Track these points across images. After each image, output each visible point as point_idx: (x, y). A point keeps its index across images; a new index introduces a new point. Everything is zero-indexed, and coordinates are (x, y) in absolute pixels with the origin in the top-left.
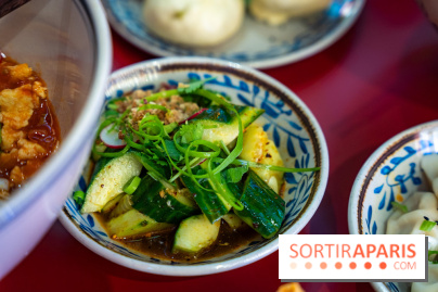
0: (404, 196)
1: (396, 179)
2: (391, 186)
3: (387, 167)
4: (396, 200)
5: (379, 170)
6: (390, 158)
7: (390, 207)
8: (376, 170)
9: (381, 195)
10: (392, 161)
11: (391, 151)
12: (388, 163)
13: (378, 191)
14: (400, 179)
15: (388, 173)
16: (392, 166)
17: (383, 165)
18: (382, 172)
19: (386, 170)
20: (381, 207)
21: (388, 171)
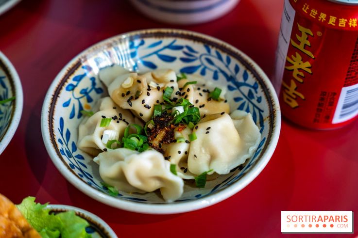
0: (90, 104)
1: (81, 93)
2: (78, 99)
3: (71, 85)
4: (85, 109)
5: (64, 88)
6: (72, 77)
7: (80, 115)
8: (61, 89)
9: (70, 108)
10: (74, 79)
11: (71, 72)
12: (70, 81)
13: (66, 105)
14: (85, 92)
15: (73, 89)
16: (75, 83)
17: (66, 84)
18: (67, 89)
19: (70, 88)
20: (72, 116)
21: (72, 88)
